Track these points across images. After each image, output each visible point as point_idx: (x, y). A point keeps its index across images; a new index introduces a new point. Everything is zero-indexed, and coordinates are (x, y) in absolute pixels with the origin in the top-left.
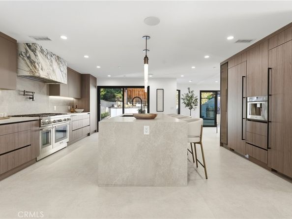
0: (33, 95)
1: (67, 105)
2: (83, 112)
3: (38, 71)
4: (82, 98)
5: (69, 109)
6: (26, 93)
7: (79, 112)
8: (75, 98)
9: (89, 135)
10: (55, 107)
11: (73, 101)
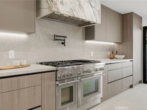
0: (64, 40)
1: (106, 50)
2: (124, 58)
3: (56, 4)
4: (123, 42)
5: (109, 55)
6: (56, 38)
7: (120, 59)
8: (116, 43)
9: (131, 87)
10: (92, 52)
11: (114, 46)
